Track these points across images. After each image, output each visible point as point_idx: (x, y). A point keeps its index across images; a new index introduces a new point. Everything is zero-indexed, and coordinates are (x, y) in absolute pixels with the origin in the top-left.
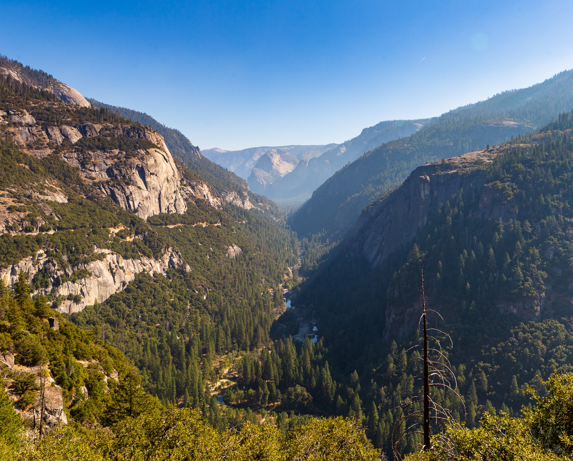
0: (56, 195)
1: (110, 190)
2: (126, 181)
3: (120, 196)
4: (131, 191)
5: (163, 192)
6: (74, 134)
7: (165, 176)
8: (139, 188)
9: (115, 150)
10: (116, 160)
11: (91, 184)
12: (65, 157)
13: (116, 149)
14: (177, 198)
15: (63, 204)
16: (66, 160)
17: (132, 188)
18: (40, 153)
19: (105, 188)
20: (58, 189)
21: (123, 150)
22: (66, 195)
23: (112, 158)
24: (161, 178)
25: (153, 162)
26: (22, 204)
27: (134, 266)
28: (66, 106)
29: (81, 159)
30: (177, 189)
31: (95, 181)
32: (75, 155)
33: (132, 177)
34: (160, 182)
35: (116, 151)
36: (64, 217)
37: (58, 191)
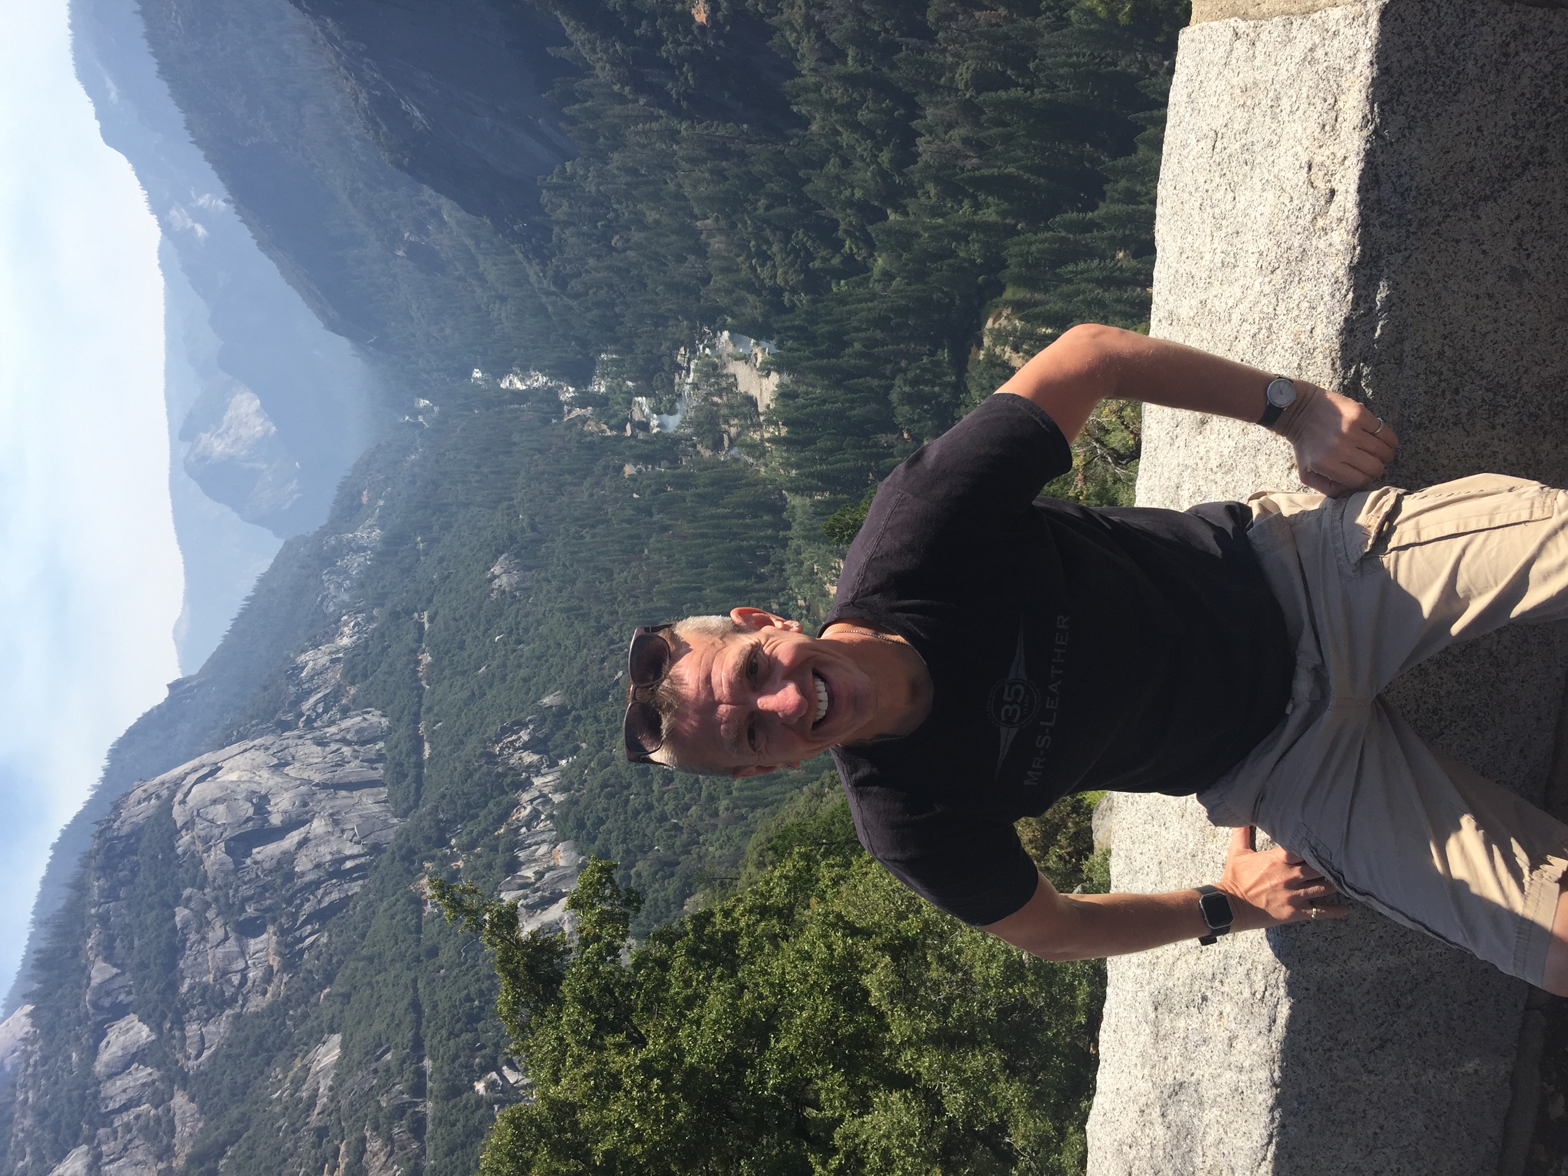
0: (316, 1068)
1: (305, 923)
2: (279, 881)
3: (326, 894)
4: (310, 866)
5: (317, 778)
6: (122, 1038)
7: (265, 774)
8: (304, 842)
9: (178, 919)
10: (210, 914)
11: (286, 979)
12: (198, 1056)
13: (174, 915)
14: (338, 737)
15: (344, 1046)
16: (206, 1053)
17: (303, 864)
18: (184, 1124)
19: (302, 939)
20: (298, 1063)
21: (177, 897)
22: (318, 1041)
23: (204, 924)
24: (271, 783)
25: (221, 808)
26: (343, 1148)
27: (536, 844)
28: (30, 1070)
29: (207, 1011)
30: (309, 736)
31: (275, 969)
32: (192, 1029)
33: (266, 865)
34: (285, 786)
35: (181, 914)
36: (384, 1037)
37: (305, 1062)
